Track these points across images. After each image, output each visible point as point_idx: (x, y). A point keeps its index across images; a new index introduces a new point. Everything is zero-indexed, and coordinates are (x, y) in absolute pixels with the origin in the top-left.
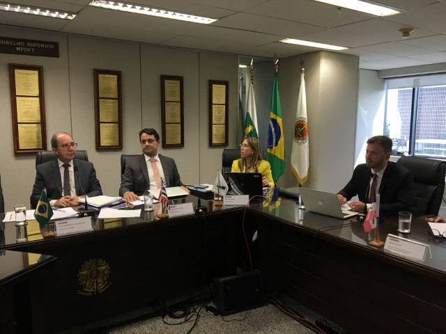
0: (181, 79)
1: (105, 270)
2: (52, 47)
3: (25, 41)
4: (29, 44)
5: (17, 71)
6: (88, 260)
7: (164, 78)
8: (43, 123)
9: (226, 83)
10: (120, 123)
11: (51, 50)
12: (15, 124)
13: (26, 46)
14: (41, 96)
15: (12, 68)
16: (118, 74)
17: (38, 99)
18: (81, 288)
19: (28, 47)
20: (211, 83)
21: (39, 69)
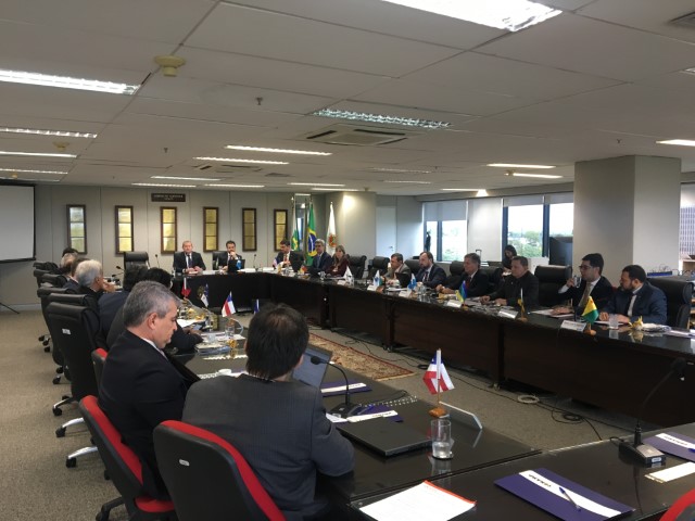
0: (255, 210)
3: (169, 194)
5: (165, 211)
7: (244, 210)
8: (176, 237)
9: (286, 211)
10: (217, 236)
11: (181, 198)
12: (162, 237)
13: (170, 197)
14: (175, 223)
15: (162, 208)
16: (217, 209)
20: (275, 211)
21: (175, 209)
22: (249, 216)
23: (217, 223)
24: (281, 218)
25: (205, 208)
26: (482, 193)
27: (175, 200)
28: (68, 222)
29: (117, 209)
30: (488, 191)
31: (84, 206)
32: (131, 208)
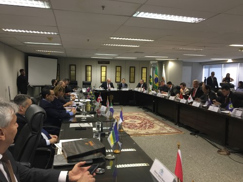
0: (135, 67)
2: (108, 62)
7: (130, 67)
8: (106, 77)
9: (146, 68)
12: (101, 77)
14: (106, 72)
15: (101, 66)
16: (121, 67)
19: (104, 62)
21: (106, 66)
22: (132, 69)
23: (121, 72)
24: (144, 71)
25: (116, 67)
26: (230, 61)
27: (106, 63)
28: (70, 71)
29: (86, 66)
30: (232, 60)
31: (75, 65)
32: (91, 66)
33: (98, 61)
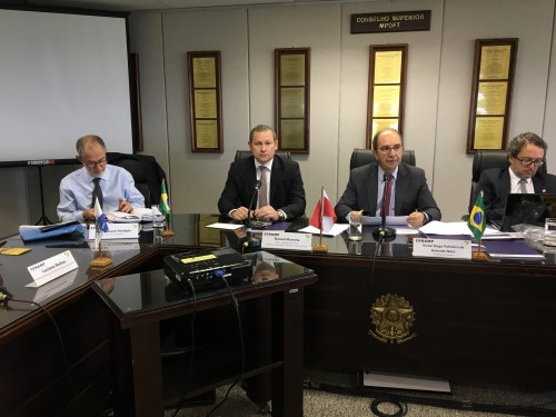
1: (408, 314)
2: (422, 17)
3: (391, 14)
4: (394, 18)
5: (378, 54)
6: (386, 295)
8: (401, 118)
10: (507, 114)
11: (420, 21)
12: (370, 118)
13: (391, 21)
14: (403, 84)
15: (374, 49)
16: (513, 43)
17: (399, 87)
18: (373, 327)
19: (393, 22)
21: (403, 48)
23: (510, 80)
27: (407, 27)
28: (192, 89)
29: (280, 58)
31: (216, 55)
32: (306, 52)
33: (354, 17)
